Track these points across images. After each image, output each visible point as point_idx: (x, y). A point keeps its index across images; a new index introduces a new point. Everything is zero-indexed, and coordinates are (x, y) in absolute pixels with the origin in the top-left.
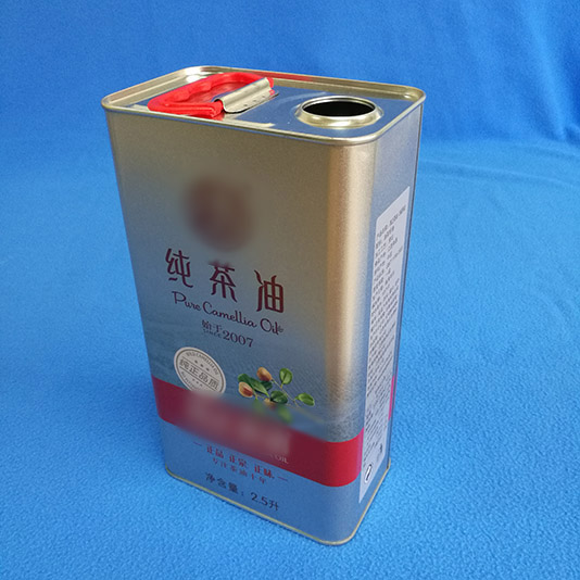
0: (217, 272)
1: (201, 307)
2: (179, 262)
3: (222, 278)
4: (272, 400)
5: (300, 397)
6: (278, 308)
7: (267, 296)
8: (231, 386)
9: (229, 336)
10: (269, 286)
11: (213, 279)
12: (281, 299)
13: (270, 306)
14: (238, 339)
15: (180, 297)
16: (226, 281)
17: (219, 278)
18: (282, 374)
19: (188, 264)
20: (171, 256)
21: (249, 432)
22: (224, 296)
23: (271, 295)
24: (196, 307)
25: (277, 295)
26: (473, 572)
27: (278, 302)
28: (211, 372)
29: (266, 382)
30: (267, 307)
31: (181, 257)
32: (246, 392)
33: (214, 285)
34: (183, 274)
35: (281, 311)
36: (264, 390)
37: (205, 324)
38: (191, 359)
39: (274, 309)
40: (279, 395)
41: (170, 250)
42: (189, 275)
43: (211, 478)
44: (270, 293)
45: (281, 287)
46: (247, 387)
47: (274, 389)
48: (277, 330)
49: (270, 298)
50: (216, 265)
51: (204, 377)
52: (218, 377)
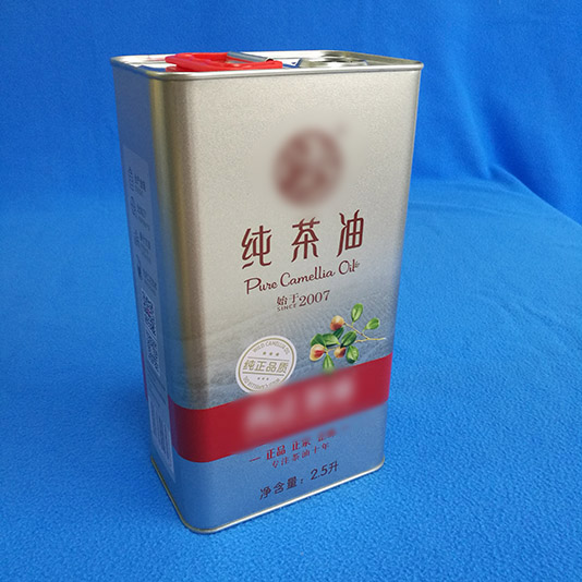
0: (302, 231)
1: (279, 283)
2: (258, 241)
3: (306, 237)
4: (342, 346)
5: (368, 325)
6: (357, 243)
7: (348, 235)
8: (302, 357)
9: (305, 301)
10: (352, 224)
11: (296, 243)
12: (361, 233)
13: (350, 244)
14: (315, 298)
15: (253, 283)
16: (310, 238)
17: (302, 239)
18: (354, 311)
19: (268, 240)
20: (250, 237)
21: (316, 399)
22: (305, 257)
24: (272, 286)
25: (358, 230)
27: (358, 236)
28: (282, 355)
29: (338, 329)
30: (346, 248)
31: (262, 233)
32: (319, 354)
33: (297, 249)
34: (261, 254)
35: (359, 244)
36: (335, 340)
37: (280, 301)
38: (259, 354)
39: (354, 246)
40: (349, 336)
41: (249, 230)
42: (268, 251)
43: (268, 491)
44: (351, 231)
45: (362, 220)
46: (319, 347)
47: (345, 333)
48: (353, 267)
49: (351, 237)
50: (300, 225)
51: (272, 367)
52: (289, 357)
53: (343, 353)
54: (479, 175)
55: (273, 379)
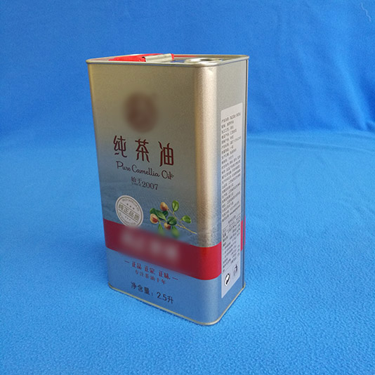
0: (140, 146)
1: (131, 169)
2: (120, 143)
3: (142, 149)
4: (168, 223)
5: (183, 218)
6: (171, 162)
7: (165, 156)
8: (146, 217)
9: (145, 185)
10: (166, 150)
11: (137, 150)
12: (172, 157)
13: (167, 162)
14: (150, 186)
15: (120, 164)
16: (144, 150)
17: (140, 149)
18: (174, 205)
19: (125, 143)
20: (117, 140)
21: (156, 247)
22: (143, 160)
23: (167, 155)
24: (128, 169)
25: (170, 155)
26: (292, 341)
27: (170, 159)
28: (136, 210)
29: (165, 211)
30: (165, 163)
31: (121, 139)
32: (155, 220)
33: (138, 154)
34: (122, 150)
35: (172, 164)
36: (164, 217)
37: (133, 179)
38: (125, 203)
39: (169, 164)
40: (172, 219)
41: (116, 137)
42: (125, 150)
43: (134, 286)
44: (166, 154)
45: (172, 150)
46: (155, 217)
47: (169, 216)
48: (170, 176)
49: (166, 158)
50: (139, 141)
51: (131, 214)
52: (139, 213)
53: (169, 228)
54: (359, 128)
55: (132, 221)
